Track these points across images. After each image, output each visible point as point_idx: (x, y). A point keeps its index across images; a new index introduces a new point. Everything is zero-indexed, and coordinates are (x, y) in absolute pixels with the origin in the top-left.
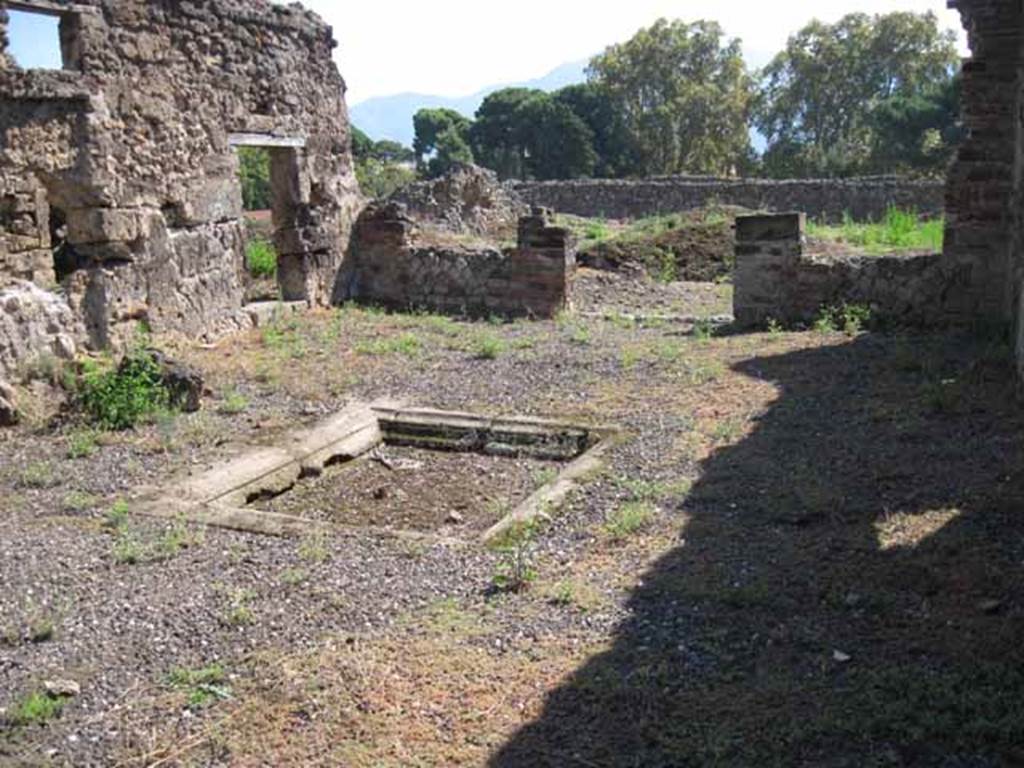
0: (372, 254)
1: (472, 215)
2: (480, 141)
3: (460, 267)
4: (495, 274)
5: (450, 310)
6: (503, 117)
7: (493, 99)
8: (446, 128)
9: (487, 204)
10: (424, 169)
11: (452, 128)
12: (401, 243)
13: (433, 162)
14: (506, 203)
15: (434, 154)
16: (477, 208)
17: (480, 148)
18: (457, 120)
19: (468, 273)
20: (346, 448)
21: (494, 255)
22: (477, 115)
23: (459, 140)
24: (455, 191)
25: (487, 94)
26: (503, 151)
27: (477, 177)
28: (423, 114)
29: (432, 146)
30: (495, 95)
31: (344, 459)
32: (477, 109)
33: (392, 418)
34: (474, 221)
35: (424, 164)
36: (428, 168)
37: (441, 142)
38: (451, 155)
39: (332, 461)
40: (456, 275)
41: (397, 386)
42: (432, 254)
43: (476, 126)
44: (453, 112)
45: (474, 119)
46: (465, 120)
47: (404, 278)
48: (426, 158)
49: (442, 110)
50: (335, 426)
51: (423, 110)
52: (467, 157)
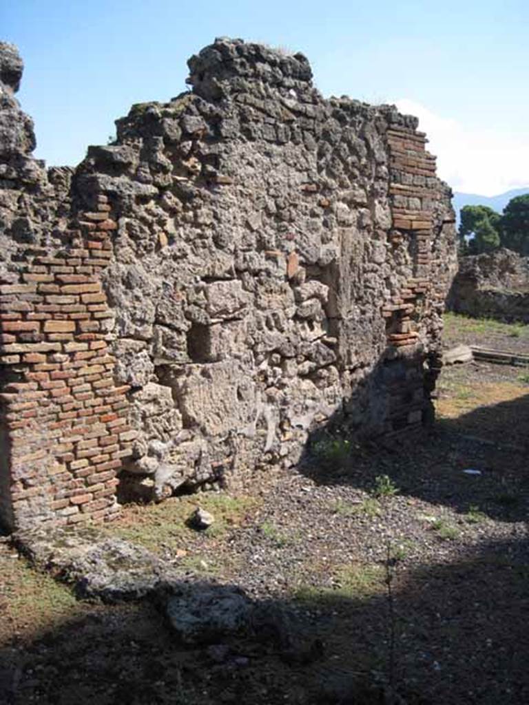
0: (462, 291)
1: (504, 277)
2: (505, 229)
3: (503, 300)
4: (519, 305)
5: (498, 319)
6: (523, 214)
7: (516, 201)
8: (482, 219)
9: (513, 271)
10: (465, 246)
11: (486, 220)
12: (476, 287)
13: (472, 242)
14: (524, 272)
15: (472, 236)
16: (507, 274)
17: (505, 233)
18: (489, 213)
19: (507, 303)
20: (460, 359)
21: (520, 295)
22: (505, 211)
23: (491, 228)
24: (496, 264)
25: (512, 197)
26: (521, 235)
27: (508, 257)
28: (468, 208)
29: (472, 231)
30: (518, 198)
31: (461, 362)
32: (505, 207)
33: (477, 351)
34: (505, 280)
35: (465, 242)
36: (468, 245)
37: (478, 228)
38: (484, 237)
39: (455, 362)
40: (500, 303)
41: (478, 342)
42: (490, 293)
43: (503, 218)
44: (488, 209)
45: (501, 213)
46: (496, 214)
47: (476, 303)
48: (467, 238)
49: (480, 206)
50: (457, 351)
51: (467, 206)
52: (495, 238)
